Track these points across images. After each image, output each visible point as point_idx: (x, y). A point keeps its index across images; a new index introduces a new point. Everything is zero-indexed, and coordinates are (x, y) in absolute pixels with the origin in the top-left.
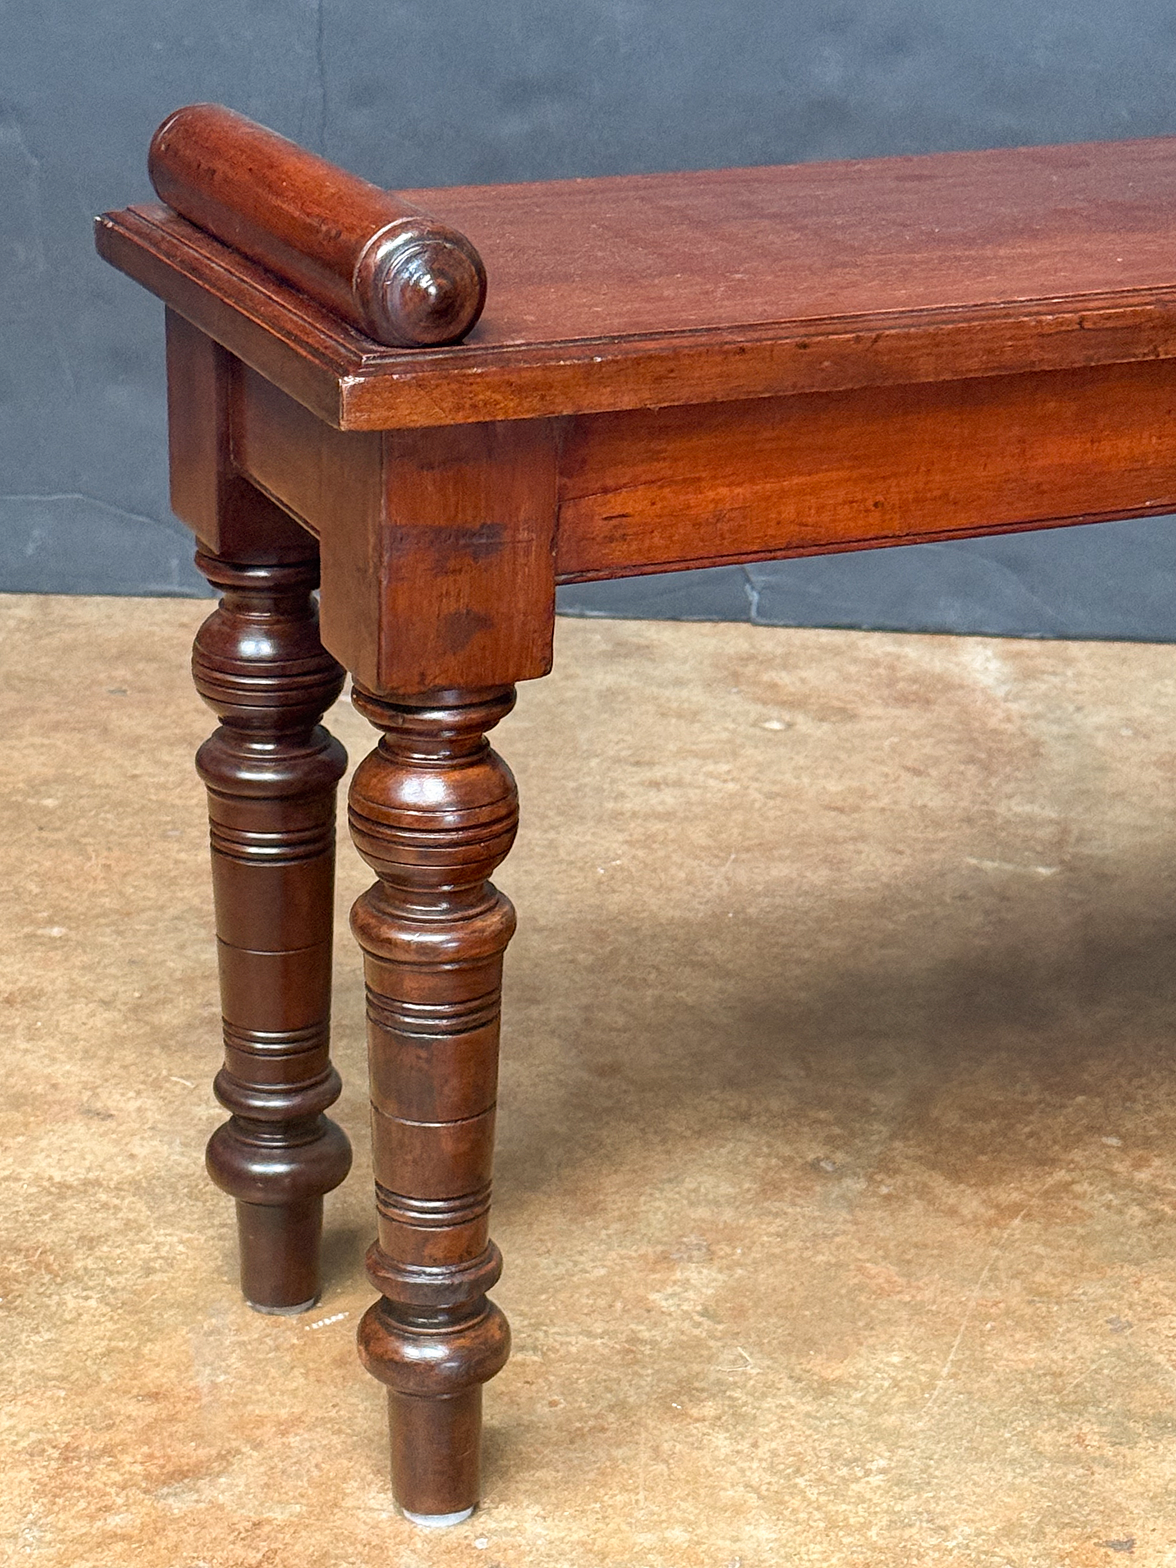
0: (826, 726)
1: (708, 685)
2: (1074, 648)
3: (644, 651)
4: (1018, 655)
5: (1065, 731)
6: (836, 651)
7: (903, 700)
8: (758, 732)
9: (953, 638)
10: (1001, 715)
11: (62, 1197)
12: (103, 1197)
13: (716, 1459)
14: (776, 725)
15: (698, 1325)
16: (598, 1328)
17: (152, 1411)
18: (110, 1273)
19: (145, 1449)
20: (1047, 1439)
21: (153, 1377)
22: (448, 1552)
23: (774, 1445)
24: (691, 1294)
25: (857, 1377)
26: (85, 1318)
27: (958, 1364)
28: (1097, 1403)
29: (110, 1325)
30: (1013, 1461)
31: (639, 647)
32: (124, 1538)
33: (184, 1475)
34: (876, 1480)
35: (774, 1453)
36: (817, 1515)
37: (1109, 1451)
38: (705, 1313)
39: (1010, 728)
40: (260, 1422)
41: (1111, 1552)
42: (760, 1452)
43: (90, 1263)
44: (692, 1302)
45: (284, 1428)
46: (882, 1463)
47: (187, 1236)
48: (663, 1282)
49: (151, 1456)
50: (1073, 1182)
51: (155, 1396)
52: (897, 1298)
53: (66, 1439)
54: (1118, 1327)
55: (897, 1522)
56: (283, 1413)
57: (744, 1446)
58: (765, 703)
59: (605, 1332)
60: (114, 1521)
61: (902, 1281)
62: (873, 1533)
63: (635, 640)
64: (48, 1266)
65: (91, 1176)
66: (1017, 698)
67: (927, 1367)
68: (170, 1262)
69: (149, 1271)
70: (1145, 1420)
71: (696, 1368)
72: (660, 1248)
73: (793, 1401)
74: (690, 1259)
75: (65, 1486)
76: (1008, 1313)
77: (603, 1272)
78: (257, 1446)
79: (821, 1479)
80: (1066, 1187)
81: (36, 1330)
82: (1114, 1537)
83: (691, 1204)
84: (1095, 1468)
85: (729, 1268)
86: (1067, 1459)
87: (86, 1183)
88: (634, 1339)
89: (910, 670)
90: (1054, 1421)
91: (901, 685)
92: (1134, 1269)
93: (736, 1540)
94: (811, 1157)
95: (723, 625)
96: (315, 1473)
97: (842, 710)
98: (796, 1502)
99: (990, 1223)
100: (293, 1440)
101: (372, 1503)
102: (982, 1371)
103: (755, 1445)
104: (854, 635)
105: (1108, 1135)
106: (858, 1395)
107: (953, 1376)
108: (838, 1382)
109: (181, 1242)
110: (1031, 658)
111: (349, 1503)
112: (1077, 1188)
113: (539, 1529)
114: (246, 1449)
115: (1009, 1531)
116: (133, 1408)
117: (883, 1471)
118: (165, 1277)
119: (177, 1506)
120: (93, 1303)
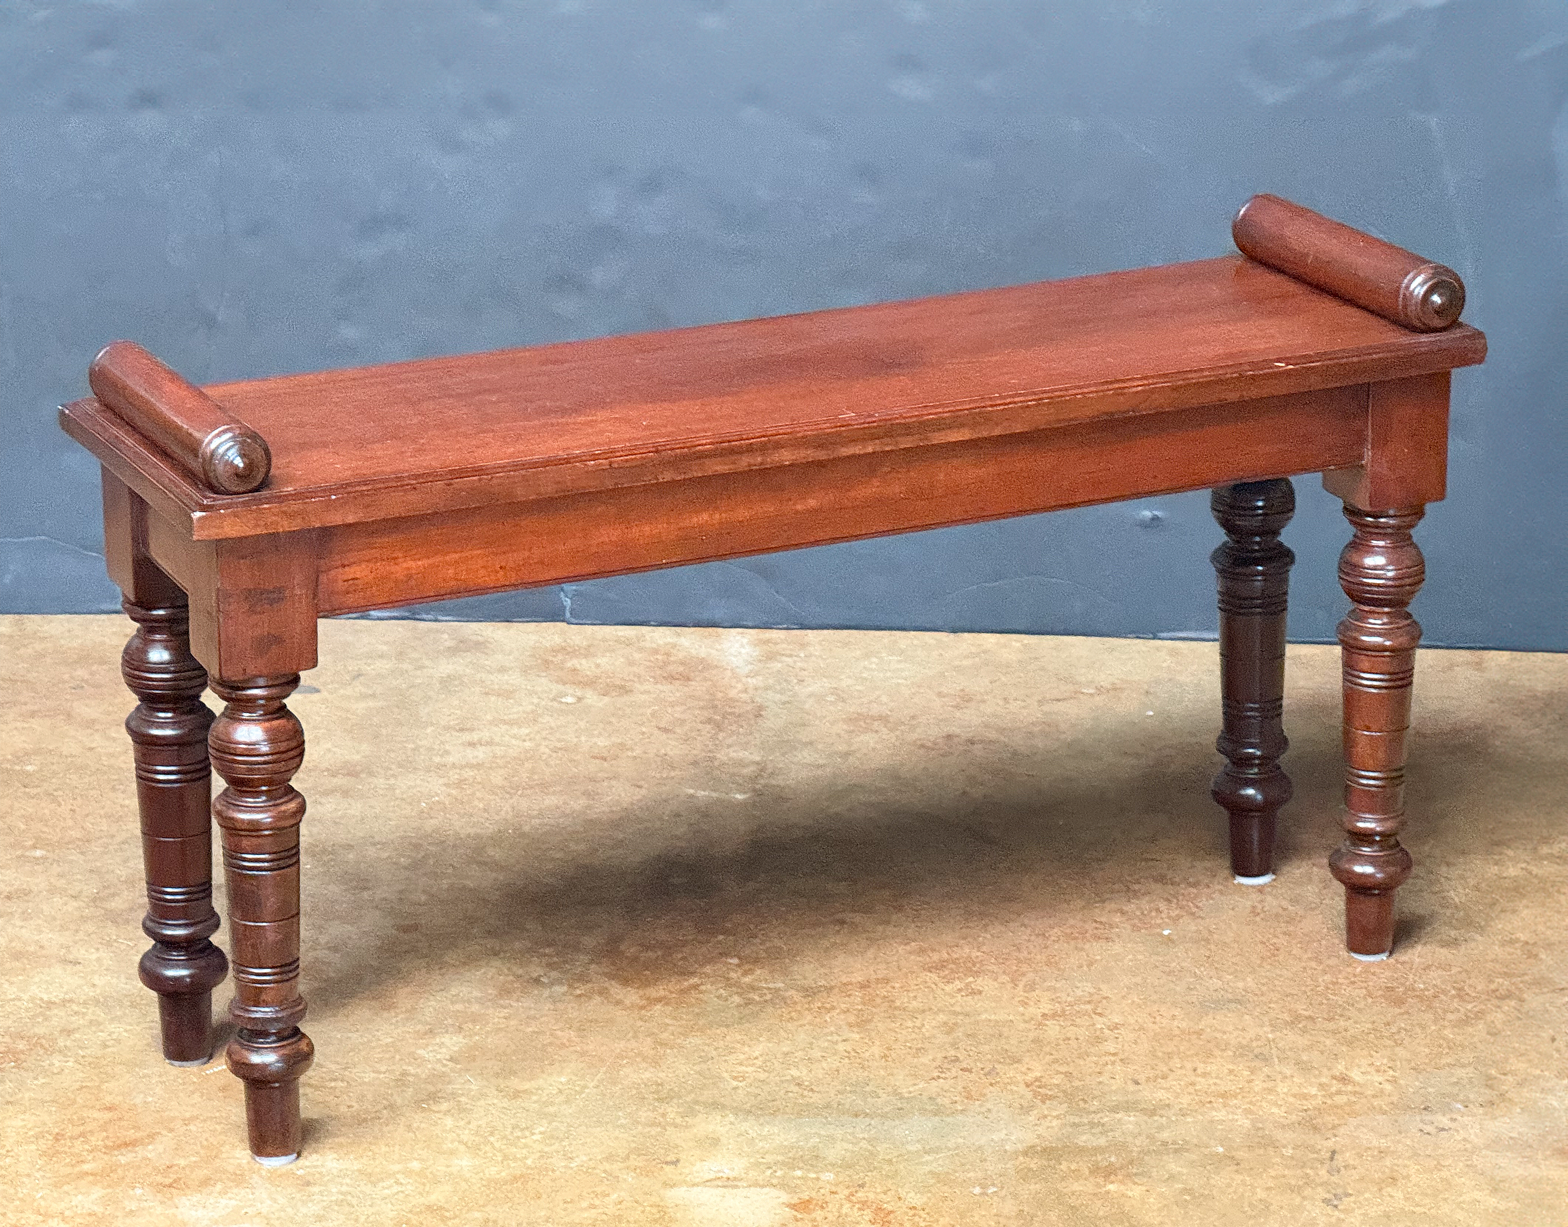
0: (606, 699)
1: (525, 671)
2: (811, 635)
3: (480, 646)
4: (767, 641)
5: (784, 698)
6: (628, 643)
7: (671, 678)
8: (555, 704)
9: (720, 630)
10: (740, 686)
11: (49, 1009)
12: (75, 1007)
13: (444, 1131)
14: (570, 700)
15: (445, 1066)
16: (383, 1069)
17: (108, 1115)
18: (81, 1048)
19: (105, 1134)
20: (644, 1115)
21: (108, 1099)
22: (280, 1176)
23: (480, 1122)
24: (444, 1050)
25: (537, 1089)
26: (67, 1071)
27: (601, 1081)
28: (680, 1097)
29: (81, 1075)
30: (622, 1126)
31: (478, 644)
32: (92, 1174)
33: (126, 1145)
34: (537, 1137)
35: (479, 1126)
36: (498, 1154)
37: (679, 1120)
38: (451, 1059)
39: (744, 696)
40: (173, 1119)
41: (664, 1166)
42: (470, 1126)
43: (68, 1043)
44: (444, 1054)
45: (187, 1122)
46: (542, 1129)
47: (129, 1028)
48: (427, 1045)
49: (107, 1137)
50: (702, 984)
51: (110, 1109)
52: (572, 1049)
53: (57, 1130)
54: (705, 1060)
55: (543, 1155)
56: (188, 1115)
57: (462, 1123)
58: (565, 684)
59: (387, 1070)
60: (86, 1167)
61: (576, 1040)
62: (529, 1162)
63: (474, 638)
64: (42, 1046)
65: (67, 997)
66: (757, 674)
67: (582, 1083)
68: (118, 1041)
69: (106, 1046)
70: (705, 1105)
71: (440, 1086)
72: (428, 1027)
73: (495, 1101)
74: (447, 1032)
75: (58, 1152)
76: (639, 1054)
77: (390, 1040)
78: (171, 1130)
79: (504, 1137)
80: (696, 987)
81: (36, 1079)
82: (669, 1159)
83: (452, 1003)
84: (667, 1128)
85: (470, 1036)
86: (653, 1124)
87: (64, 1001)
88: (404, 1074)
89: (681, 655)
90: (651, 1108)
91: (670, 668)
92: (725, 1030)
93: (448, 1166)
94: (535, 975)
95: (544, 624)
96: (205, 1143)
97: (622, 687)
98: (488, 1148)
99: (643, 1008)
100: (192, 1127)
101: (238, 1156)
102: (614, 1084)
103: (469, 1123)
104: (644, 629)
105: (732, 957)
106: (535, 1098)
107: (597, 1087)
108: (525, 1091)
109: (126, 1031)
110: (776, 644)
111: (224, 1156)
112: (703, 988)
113: (335, 1164)
114: (164, 1132)
115: (610, 1158)
116: (96, 1114)
117: (541, 1133)
118: (114, 1050)
119: (123, 1160)
120: (70, 1064)
